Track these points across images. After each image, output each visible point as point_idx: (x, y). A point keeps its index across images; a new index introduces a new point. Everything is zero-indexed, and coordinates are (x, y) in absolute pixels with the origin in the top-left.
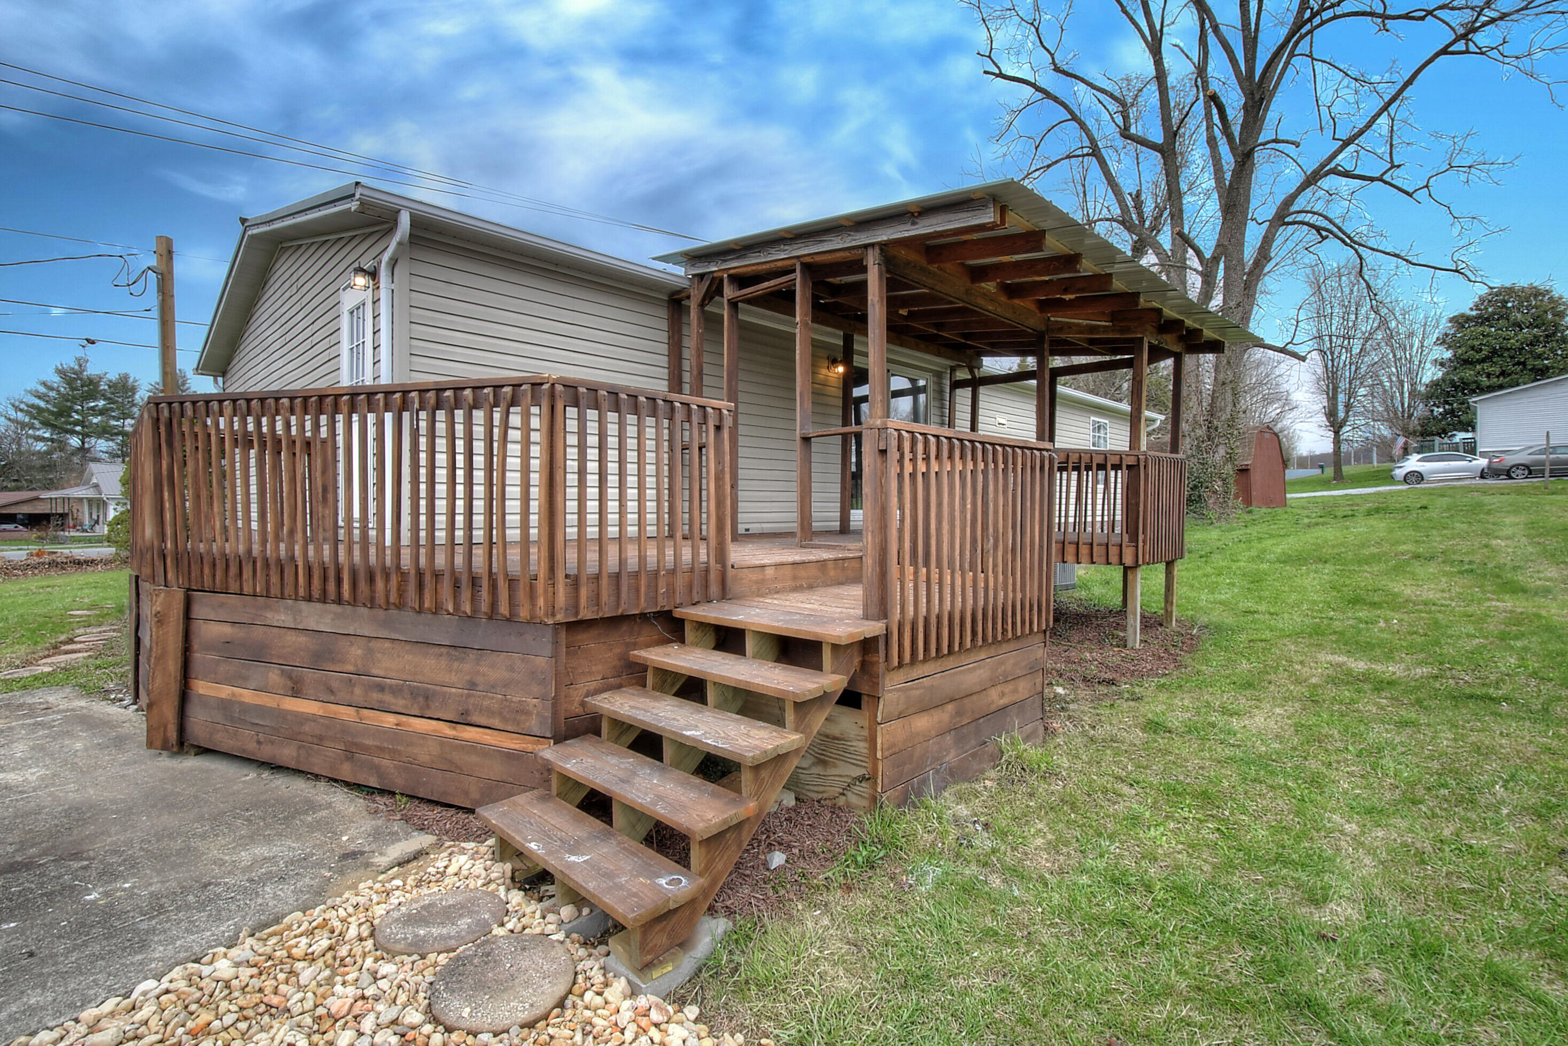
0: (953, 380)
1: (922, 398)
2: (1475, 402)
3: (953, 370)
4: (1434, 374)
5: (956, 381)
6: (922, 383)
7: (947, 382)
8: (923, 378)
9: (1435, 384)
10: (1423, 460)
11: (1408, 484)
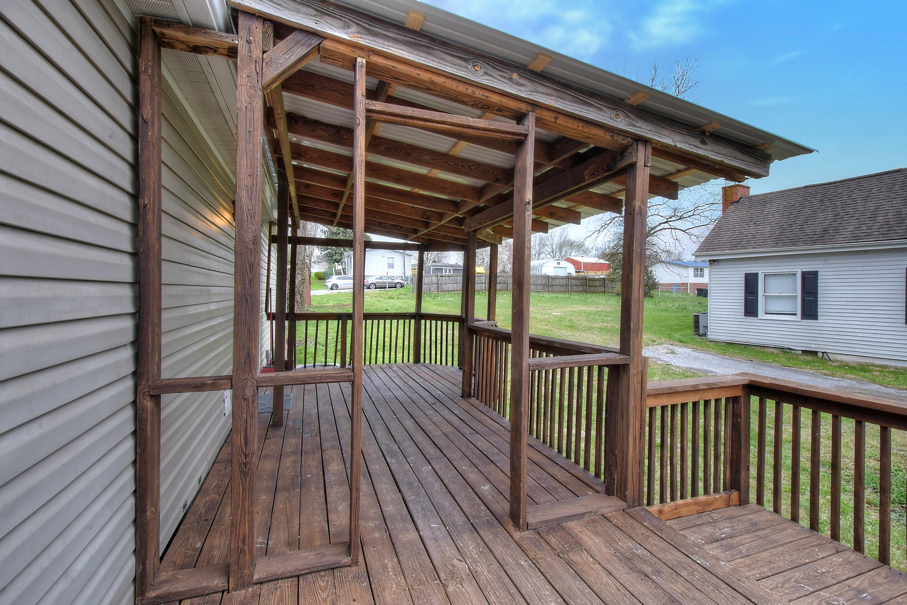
10: (338, 278)
11: (332, 289)
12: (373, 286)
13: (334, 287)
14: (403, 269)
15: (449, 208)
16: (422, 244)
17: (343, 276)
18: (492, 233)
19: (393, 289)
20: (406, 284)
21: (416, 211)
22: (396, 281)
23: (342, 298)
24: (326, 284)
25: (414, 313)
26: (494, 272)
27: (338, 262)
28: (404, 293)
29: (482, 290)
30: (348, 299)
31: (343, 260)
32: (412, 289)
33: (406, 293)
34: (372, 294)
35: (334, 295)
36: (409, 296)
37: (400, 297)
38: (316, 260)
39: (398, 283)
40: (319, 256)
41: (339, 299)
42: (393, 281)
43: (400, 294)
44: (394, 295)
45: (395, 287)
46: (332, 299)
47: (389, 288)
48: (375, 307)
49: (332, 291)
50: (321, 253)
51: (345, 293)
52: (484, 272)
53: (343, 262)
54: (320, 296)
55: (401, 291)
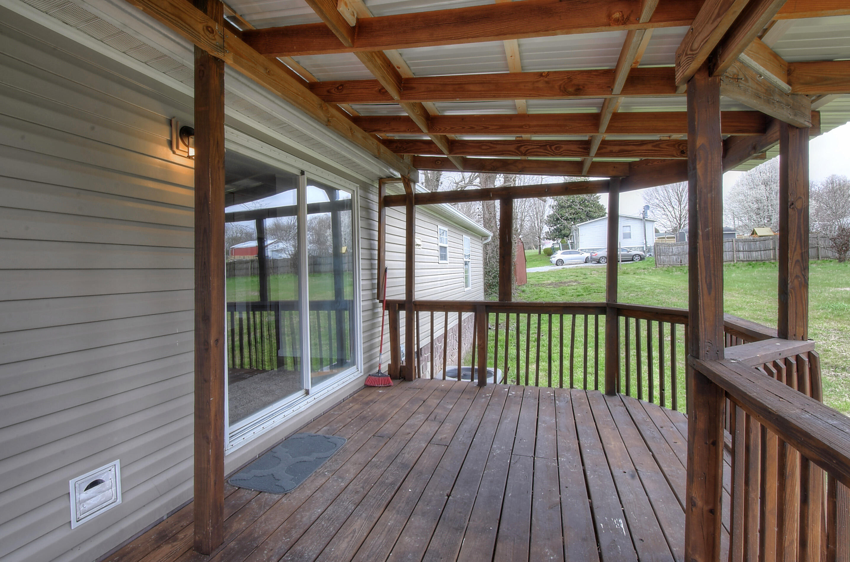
0: (383, 195)
1: (345, 217)
2: (578, 226)
3: (382, 181)
4: (549, 212)
5: (386, 197)
6: (343, 195)
7: (375, 198)
8: (346, 189)
9: (550, 216)
10: (563, 253)
11: (557, 265)
12: (603, 260)
13: (560, 262)
14: (644, 238)
15: (609, 16)
16: (614, 178)
17: (571, 250)
18: (785, 86)
19: (629, 262)
20: (648, 256)
21: (547, 82)
22: (633, 253)
23: (565, 275)
24: (551, 260)
25: (603, 303)
26: (798, 205)
27: (567, 237)
28: (643, 267)
29: (768, 260)
30: (572, 276)
31: (571, 234)
32: (655, 262)
33: (646, 267)
34: (601, 269)
35: (557, 271)
36: (650, 270)
37: (638, 271)
38: (545, 236)
39: (635, 255)
40: (548, 232)
41: (562, 275)
42: (630, 253)
43: (638, 268)
44: (629, 270)
45: (632, 260)
46: (553, 275)
47: (622, 261)
48: (598, 285)
49: (557, 267)
50: (550, 229)
51: (570, 269)
52: (772, 234)
53: (571, 236)
54: (542, 272)
55: (641, 264)
